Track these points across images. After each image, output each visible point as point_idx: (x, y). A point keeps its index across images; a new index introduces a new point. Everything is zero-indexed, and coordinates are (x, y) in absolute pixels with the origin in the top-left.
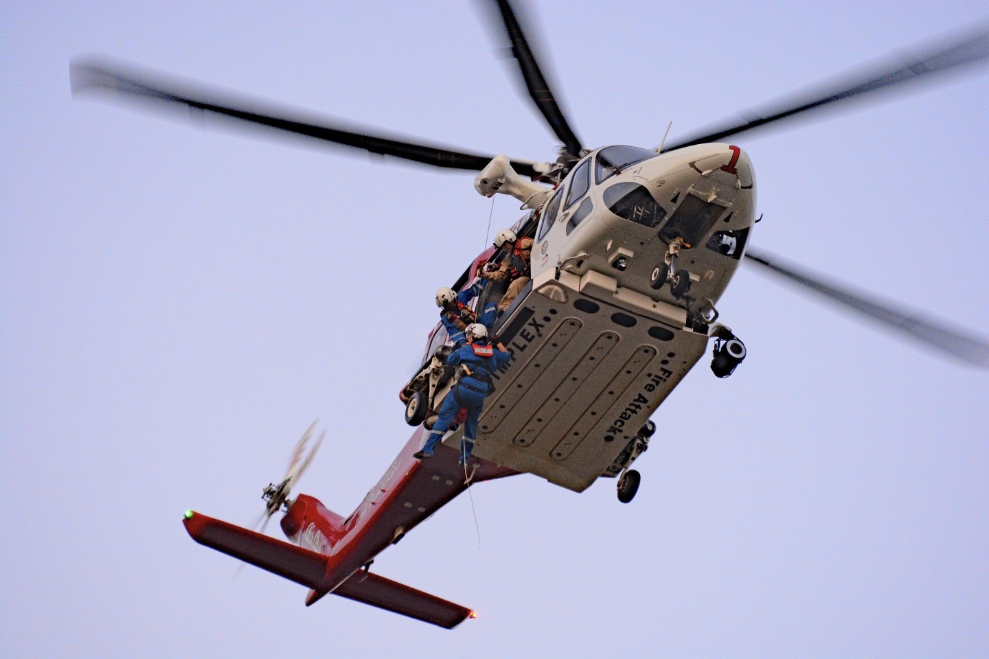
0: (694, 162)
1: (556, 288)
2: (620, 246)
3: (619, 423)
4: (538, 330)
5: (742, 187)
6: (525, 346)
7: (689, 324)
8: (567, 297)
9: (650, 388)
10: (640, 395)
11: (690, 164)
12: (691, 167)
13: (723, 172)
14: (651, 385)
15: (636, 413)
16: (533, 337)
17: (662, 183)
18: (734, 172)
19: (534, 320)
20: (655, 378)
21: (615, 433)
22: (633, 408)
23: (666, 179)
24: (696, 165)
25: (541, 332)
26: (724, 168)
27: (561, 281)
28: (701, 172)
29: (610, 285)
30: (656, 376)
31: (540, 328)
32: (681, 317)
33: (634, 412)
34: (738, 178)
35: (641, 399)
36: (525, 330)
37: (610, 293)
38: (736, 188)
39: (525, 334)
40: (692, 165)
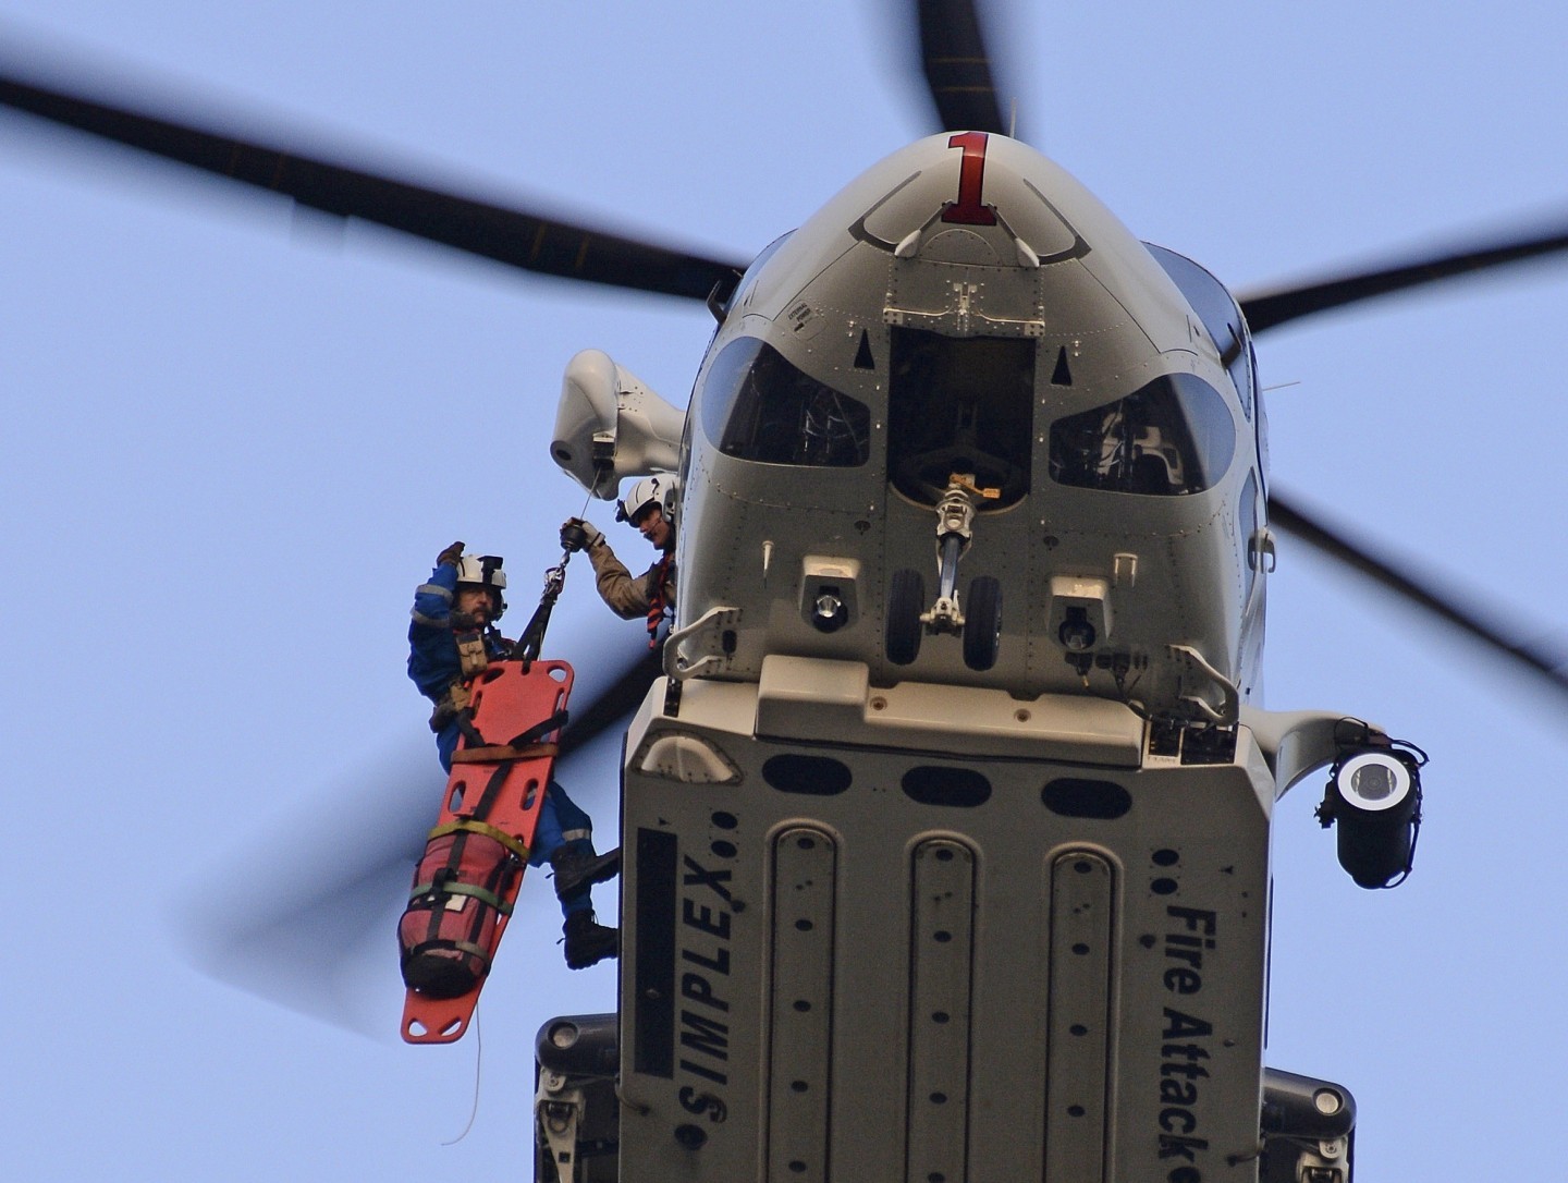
0: (861, 221)
1: (683, 741)
2: (804, 555)
3: (1178, 1123)
4: (725, 894)
5: (1043, 260)
6: (724, 955)
7: (1162, 746)
8: (731, 763)
9: (1186, 981)
10: (1168, 1012)
11: (851, 230)
12: (859, 238)
13: (956, 229)
14: (1182, 973)
15: (1202, 1072)
16: (725, 918)
17: (801, 314)
18: (987, 217)
19: (689, 862)
20: (1174, 946)
21: (1190, 1156)
22: (1181, 1059)
23: (809, 299)
24: (868, 227)
25: (735, 896)
26: (951, 214)
27: (686, 715)
28: (892, 248)
29: (848, 685)
30: (1171, 938)
31: (724, 884)
32: (1123, 727)
33: (1193, 1071)
34: (1013, 237)
35: (1185, 1026)
36: (689, 905)
37: (853, 711)
38: (1027, 270)
39: (697, 914)
40: (858, 230)
